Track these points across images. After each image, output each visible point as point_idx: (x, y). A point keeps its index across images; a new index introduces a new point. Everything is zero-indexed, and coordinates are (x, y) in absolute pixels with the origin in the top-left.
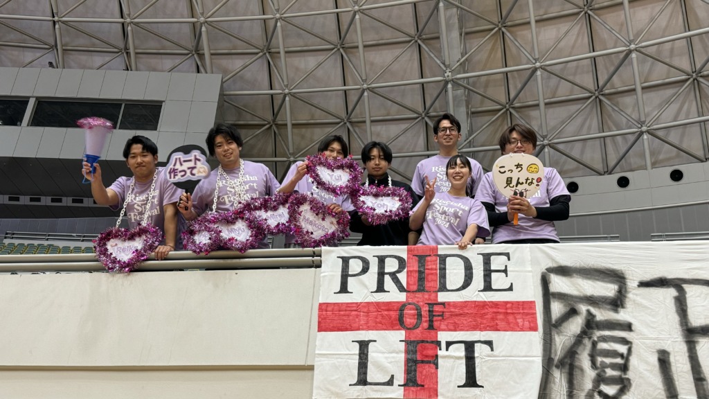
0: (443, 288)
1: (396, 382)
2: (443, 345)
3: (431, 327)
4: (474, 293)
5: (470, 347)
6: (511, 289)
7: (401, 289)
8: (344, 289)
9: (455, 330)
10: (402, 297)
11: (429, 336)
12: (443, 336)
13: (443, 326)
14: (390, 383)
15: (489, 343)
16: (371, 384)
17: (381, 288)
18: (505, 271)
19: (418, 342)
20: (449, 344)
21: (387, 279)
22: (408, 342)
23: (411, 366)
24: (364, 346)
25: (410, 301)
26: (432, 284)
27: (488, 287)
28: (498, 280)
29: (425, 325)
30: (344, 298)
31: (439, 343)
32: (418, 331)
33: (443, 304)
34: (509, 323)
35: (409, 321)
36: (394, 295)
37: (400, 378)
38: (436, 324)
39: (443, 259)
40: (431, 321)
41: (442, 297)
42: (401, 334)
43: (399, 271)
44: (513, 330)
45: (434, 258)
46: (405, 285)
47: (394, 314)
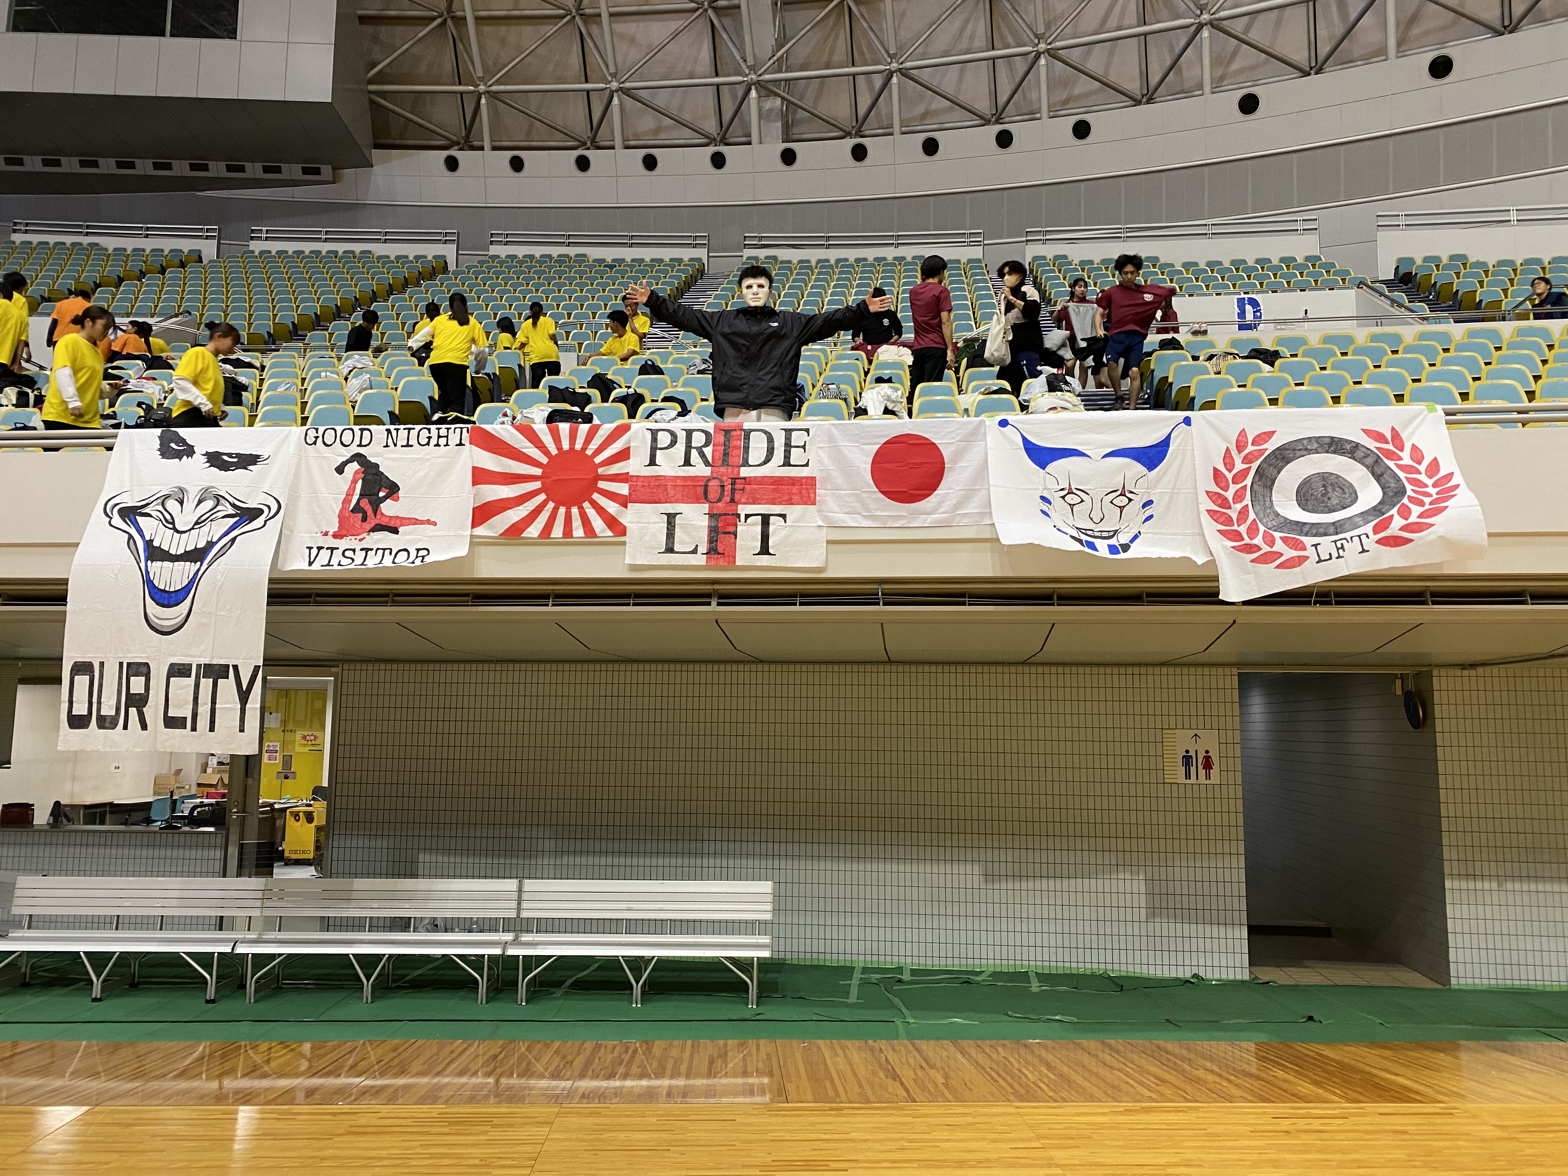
0: (746, 463)
1: (700, 550)
2: (743, 518)
3: (732, 500)
4: (774, 469)
5: (766, 520)
6: (807, 465)
7: (707, 463)
8: (652, 462)
9: (754, 503)
10: (707, 471)
11: (730, 509)
12: (743, 510)
13: (743, 500)
14: (695, 552)
15: (783, 516)
16: (677, 552)
17: (687, 462)
18: (804, 447)
19: (720, 515)
20: (747, 516)
21: (694, 452)
22: (711, 515)
23: (714, 534)
24: (671, 518)
25: (715, 475)
26: (736, 459)
27: (787, 463)
28: (796, 456)
29: (728, 499)
30: (652, 471)
31: (739, 516)
32: (720, 504)
33: (745, 478)
34: (802, 497)
35: (712, 496)
36: (700, 469)
37: (703, 548)
38: (737, 497)
39: (747, 433)
40: (733, 494)
41: (744, 472)
42: (706, 507)
43: (707, 444)
44: (805, 503)
45: (739, 433)
46: (710, 460)
47: (700, 491)
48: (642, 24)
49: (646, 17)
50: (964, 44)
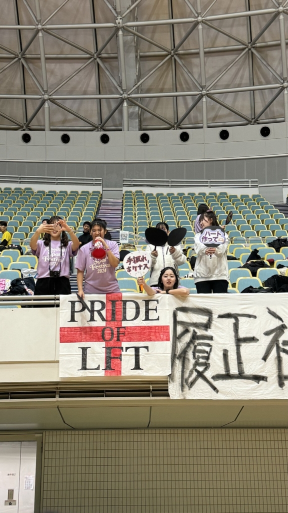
0: (125, 319)
1: (101, 368)
2: (124, 349)
3: (118, 340)
4: (140, 322)
5: (137, 349)
6: (158, 319)
7: (103, 319)
8: (73, 320)
9: (130, 341)
10: (103, 324)
11: (117, 344)
12: (124, 345)
13: (124, 340)
14: (98, 368)
15: (147, 348)
16: (88, 369)
17: (92, 319)
18: (156, 310)
19: (112, 348)
20: (127, 348)
21: (96, 314)
22: (107, 348)
23: (108, 360)
24: (84, 350)
25: (108, 326)
26: (119, 317)
27: (147, 319)
28: (152, 315)
29: (116, 339)
30: (73, 325)
31: (122, 348)
32: (111, 342)
33: (124, 327)
34: (156, 337)
35: (107, 337)
36: (99, 323)
37: (103, 366)
38: (121, 338)
39: (125, 302)
40: (118, 337)
41: (124, 324)
42: (103, 344)
43: (102, 309)
44: (158, 340)
45: (120, 302)
46: (105, 317)
47: (100, 333)
48: (58, 65)
49: (61, 61)
50: (237, 81)
